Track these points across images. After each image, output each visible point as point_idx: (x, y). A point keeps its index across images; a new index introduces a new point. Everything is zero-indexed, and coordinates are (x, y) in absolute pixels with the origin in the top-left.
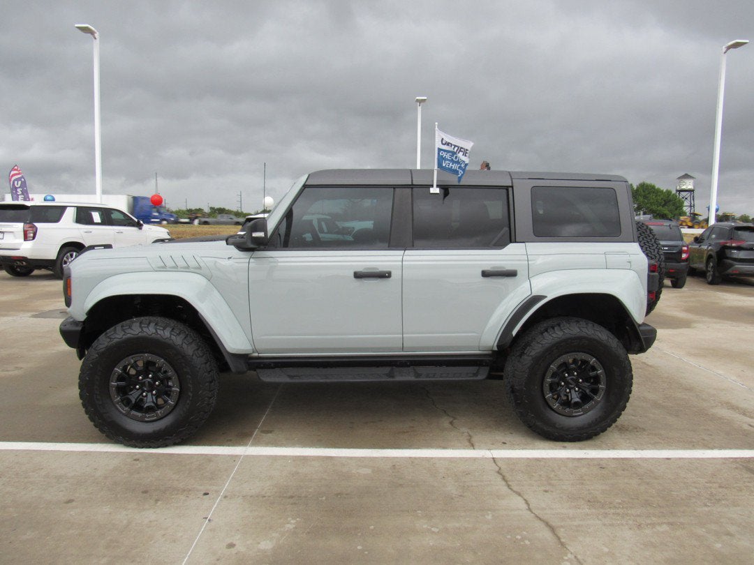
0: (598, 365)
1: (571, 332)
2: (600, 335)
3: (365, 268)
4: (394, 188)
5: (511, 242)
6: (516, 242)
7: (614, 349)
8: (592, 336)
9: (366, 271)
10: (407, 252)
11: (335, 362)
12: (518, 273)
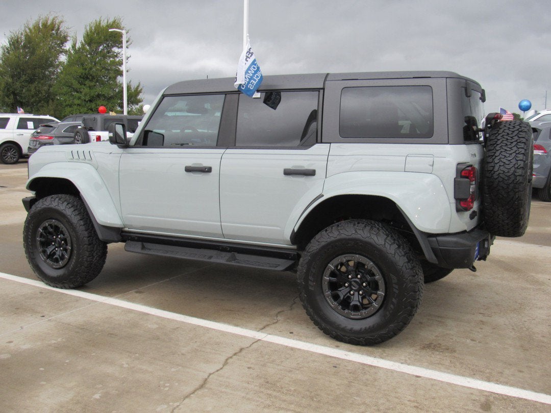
0: (375, 270)
1: (346, 233)
2: (375, 238)
3: (193, 164)
4: (226, 94)
5: (317, 142)
6: (321, 142)
7: (390, 256)
8: (367, 240)
9: (194, 166)
10: (229, 151)
11: (177, 241)
12: (317, 172)
